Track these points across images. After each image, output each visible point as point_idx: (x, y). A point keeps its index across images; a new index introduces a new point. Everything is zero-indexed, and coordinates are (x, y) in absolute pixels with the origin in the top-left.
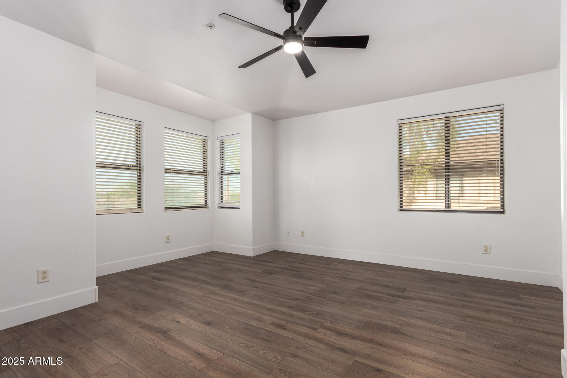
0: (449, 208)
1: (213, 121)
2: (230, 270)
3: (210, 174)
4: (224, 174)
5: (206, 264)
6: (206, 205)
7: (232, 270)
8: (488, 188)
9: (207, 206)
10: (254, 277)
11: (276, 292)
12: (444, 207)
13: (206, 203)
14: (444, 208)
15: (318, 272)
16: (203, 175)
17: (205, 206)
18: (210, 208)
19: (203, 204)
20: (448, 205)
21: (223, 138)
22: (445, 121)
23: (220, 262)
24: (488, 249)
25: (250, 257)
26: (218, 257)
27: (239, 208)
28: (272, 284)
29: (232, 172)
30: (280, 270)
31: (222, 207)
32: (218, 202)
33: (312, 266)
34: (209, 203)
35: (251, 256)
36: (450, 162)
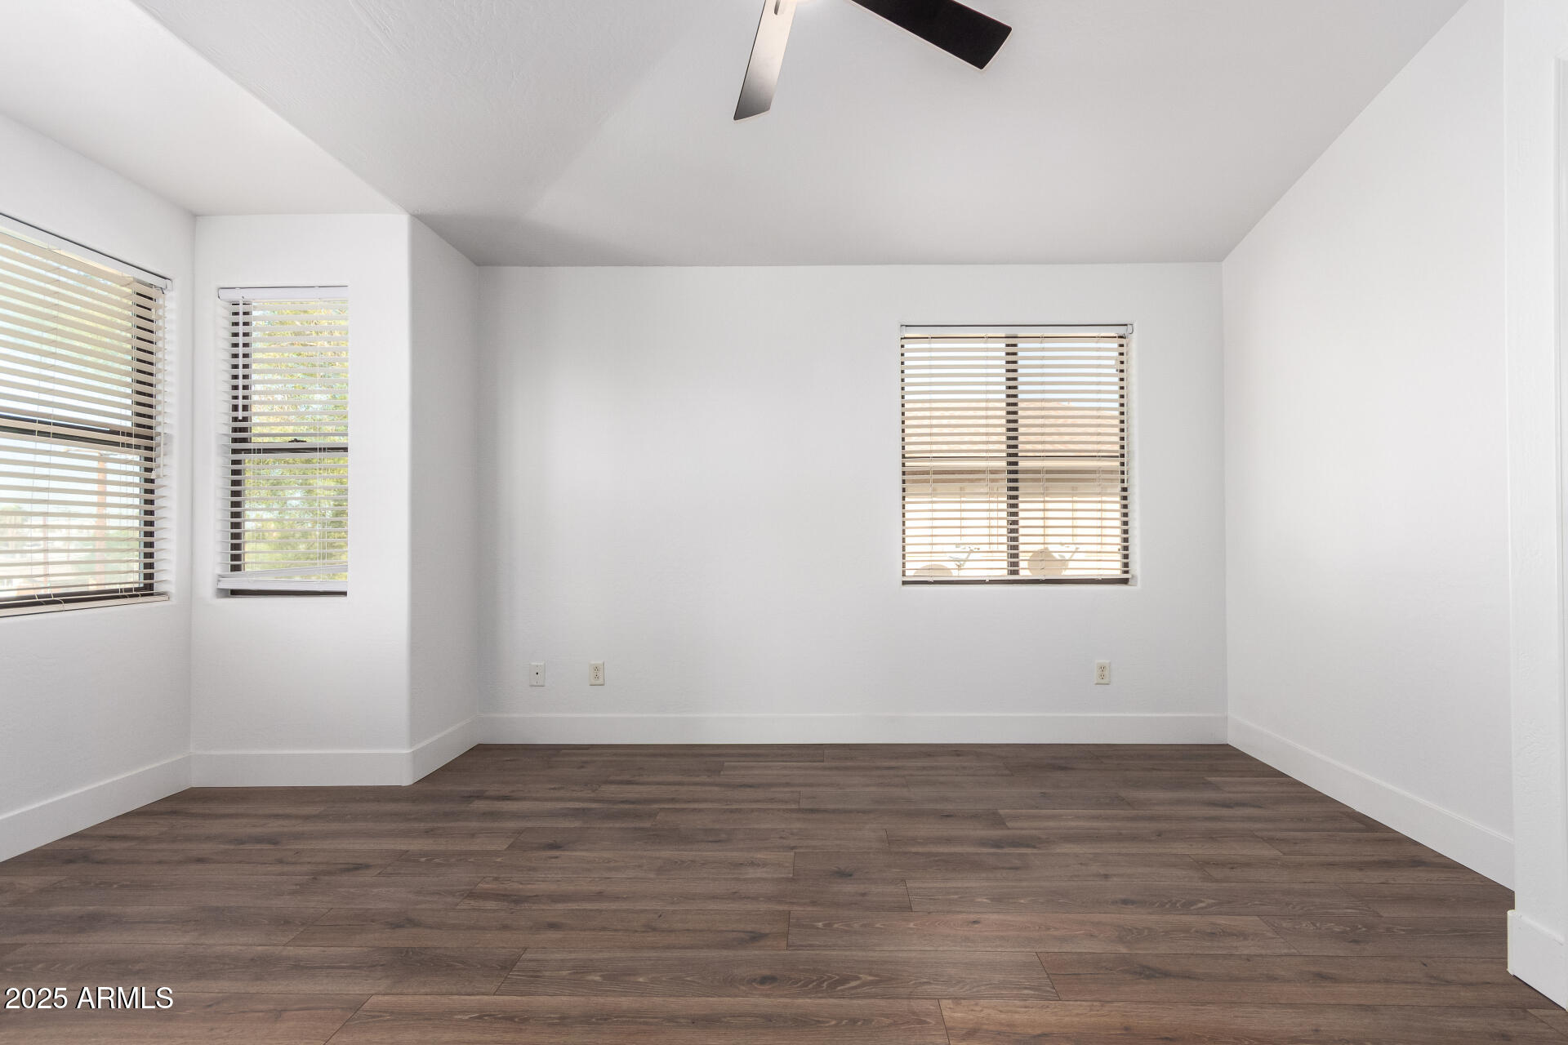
0: (1016, 572)
1: (194, 217)
2: (356, 869)
3: (175, 447)
4: (248, 451)
5: (200, 860)
6: (150, 587)
7: (367, 866)
8: (1105, 523)
9: (157, 588)
10: (496, 879)
11: (650, 928)
12: (1005, 572)
13: (149, 576)
14: (1003, 574)
15: (716, 806)
16: (138, 447)
17: (147, 589)
18: (173, 599)
19: (134, 579)
20: (1014, 568)
21: (248, 295)
22: (1008, 345)
23: (273, 840)
24: (1106, 673)
25: (399, 787)
26: (242, 816)
27: (344, 594)
28: (600, 896)
29: (296, 441)
30: (577, 824)
31: (235, 593)
32: (218, 571)
33: (669, 784)
34: (168, 574)
35: (403, 785)
36: (1017, 454)
